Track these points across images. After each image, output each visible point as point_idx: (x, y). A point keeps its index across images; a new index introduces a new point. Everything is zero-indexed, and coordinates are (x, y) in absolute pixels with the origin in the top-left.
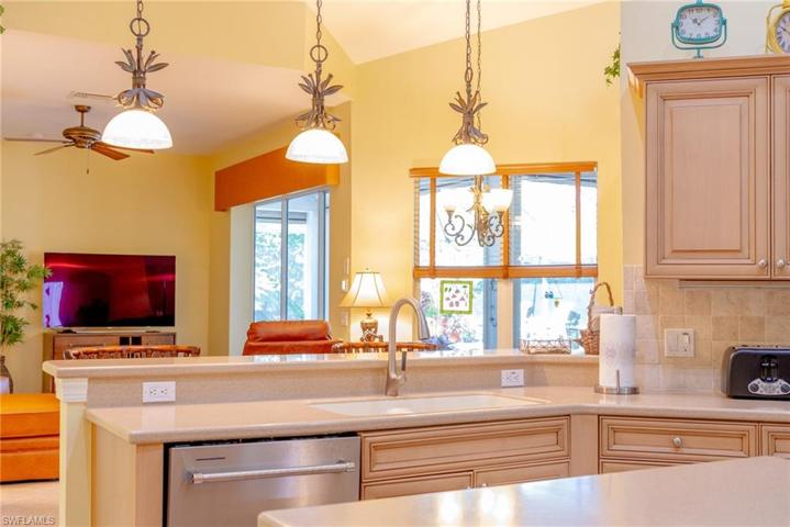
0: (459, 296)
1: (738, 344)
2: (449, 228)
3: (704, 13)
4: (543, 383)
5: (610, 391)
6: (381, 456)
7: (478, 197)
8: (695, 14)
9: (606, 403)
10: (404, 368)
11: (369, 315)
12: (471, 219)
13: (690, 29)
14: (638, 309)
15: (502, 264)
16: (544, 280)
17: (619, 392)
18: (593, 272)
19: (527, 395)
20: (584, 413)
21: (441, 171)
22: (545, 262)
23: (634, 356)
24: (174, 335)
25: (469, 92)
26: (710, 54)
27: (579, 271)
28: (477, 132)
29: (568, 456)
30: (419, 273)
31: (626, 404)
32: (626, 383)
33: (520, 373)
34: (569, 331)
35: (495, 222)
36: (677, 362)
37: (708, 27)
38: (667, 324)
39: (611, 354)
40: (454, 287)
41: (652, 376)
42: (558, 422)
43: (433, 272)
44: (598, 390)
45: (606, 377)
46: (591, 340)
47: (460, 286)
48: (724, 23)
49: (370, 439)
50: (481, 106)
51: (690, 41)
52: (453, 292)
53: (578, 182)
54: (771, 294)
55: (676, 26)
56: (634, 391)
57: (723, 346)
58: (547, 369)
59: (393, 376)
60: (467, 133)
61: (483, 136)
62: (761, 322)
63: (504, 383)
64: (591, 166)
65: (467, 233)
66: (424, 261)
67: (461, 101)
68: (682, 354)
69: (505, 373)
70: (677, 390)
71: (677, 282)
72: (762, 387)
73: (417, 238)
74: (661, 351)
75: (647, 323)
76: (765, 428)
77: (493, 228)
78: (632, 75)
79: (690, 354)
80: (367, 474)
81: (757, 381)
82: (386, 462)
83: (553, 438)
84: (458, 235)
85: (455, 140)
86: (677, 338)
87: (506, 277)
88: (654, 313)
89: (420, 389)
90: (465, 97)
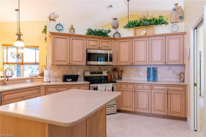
0: (13, 68)
1: (65, 74)
2: (12, 56)
3: (60, 26)
4: (34, 81)
5: (46, 82)
6: (5, 96)
7: (17, 50)
8: (59, 26)
9: (45, 84)
10: (8, 80)
12: (16, 54)
13: (58, 28)
14: (50, 69)
15: (21, 62)
16: (26, 65)
17: (47, 82)
18: (38, 64)
19: (31, 84)
20: (42, 86)
21: (14, 45)
22: (27, 62)
23: (49, 76)
25: (19, 32)
26: (61, 32)
27: (36, 64)
28: (21, 39)
29: (40, 93)
30: (4, 64)
31: (48, 84)
32: (48, 81)
33: (30, 80)
34: (31, 73)
35: (21, 55)
36: (56, 77)
37: (61, 28)
38: (54, 72)
39: (46, 76)
40: (12, 66)
41: (52, 79)
42: (38, 88)
43: (7, 63)
44: (44, 82)
45: (45, 80)
46: (42, 74)
47: (13, 66)
48: (63, 28)
49: (3, 93)
50: (22, 35)
51: (58, 30)
52: (11, 67)
53: (36, 49)
54: (69, 67)
55: (56, 27)
56: (50, 82)
57: (62, 75)
58: (35, 79)
59: (5, 82)
60: (19, 39)
61: (22, 40)
62: (68, 71)
63: (27, 82)
64: (38, 47)
65: (15, 57)
66: (5, 61)
67: (18, 33)
68: (56, 76)
69: (27, 80)
70: (56, 81)
71: (56, 66)
72: (68, 80)
73: (3, 57)
74: (53, 76)
75: (51, 71)
76: (69, 85)
77: (21, 56)
78: (49, 33)
79: (58, 76)
80: (2, 100)
81: (68, 79)
82: (6, 97)
83: (37, 90)
84: (13, 57)
85: (16, 40)
86: (56, 74)
87: (22, 64)
88: (52, 70)
89: (10, 84)
90: (19, 33)
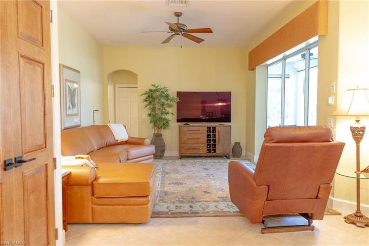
11: (358, 121)
24: (230, 126)
